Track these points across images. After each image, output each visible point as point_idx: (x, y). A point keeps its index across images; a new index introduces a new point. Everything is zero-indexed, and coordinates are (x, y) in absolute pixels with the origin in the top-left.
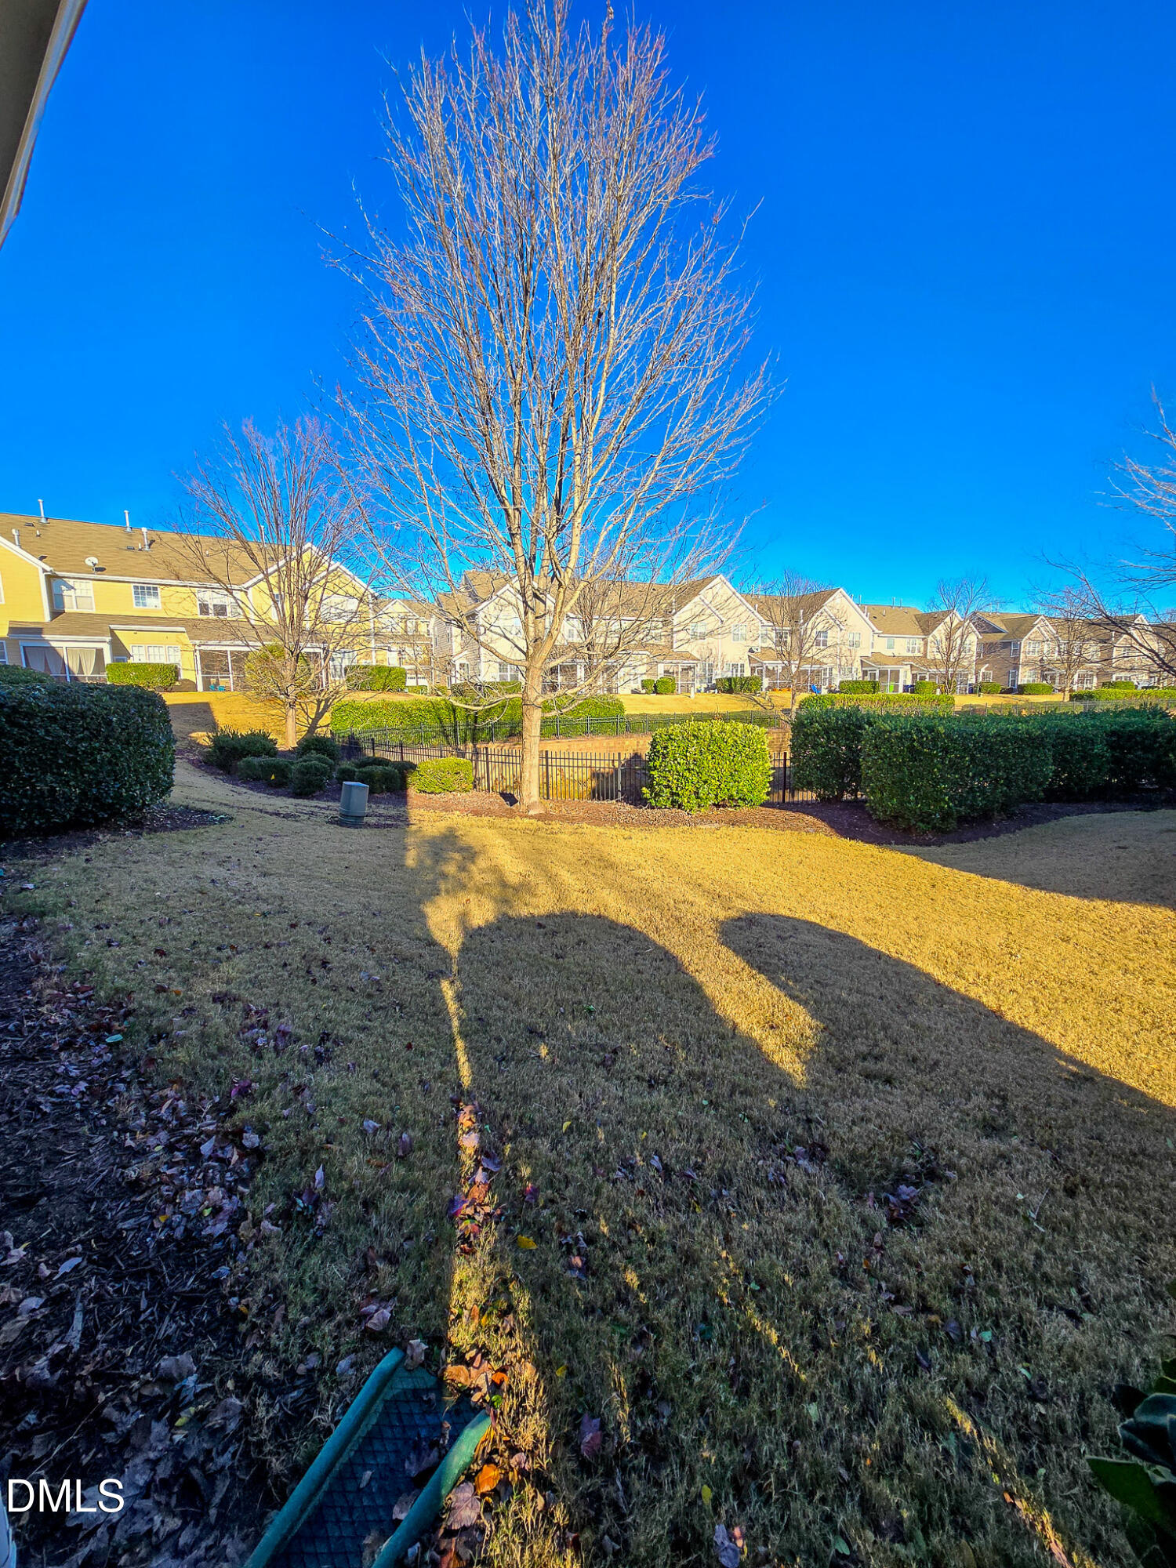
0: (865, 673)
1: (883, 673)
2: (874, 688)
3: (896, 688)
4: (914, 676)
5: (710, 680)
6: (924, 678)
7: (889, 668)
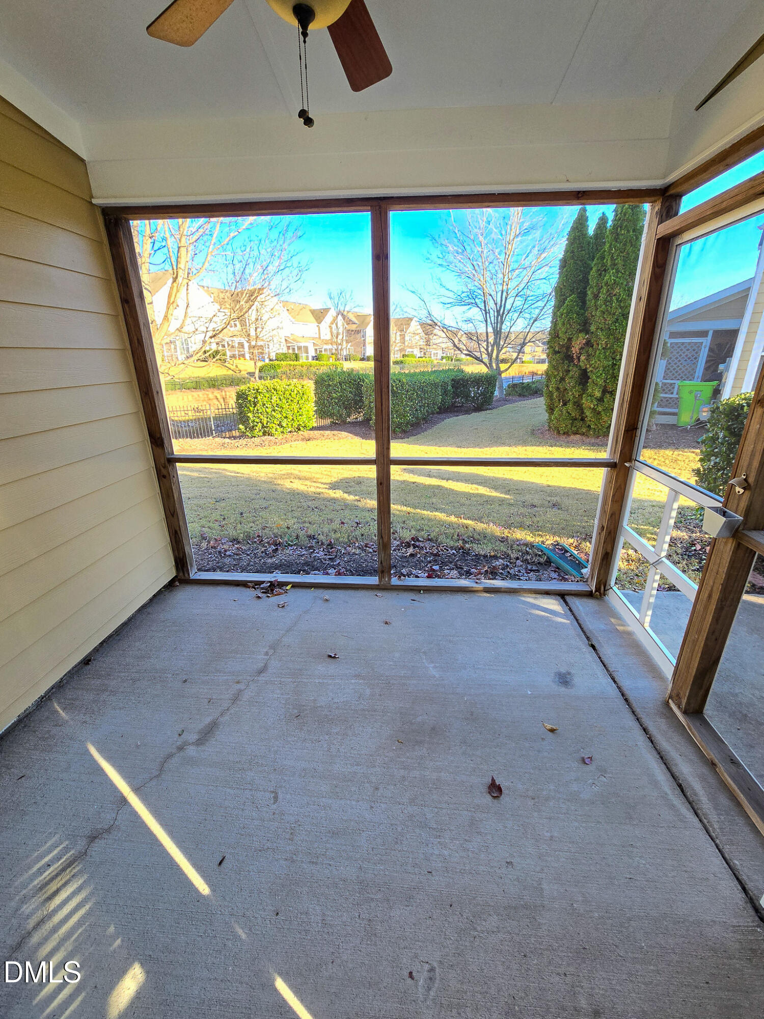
0: (288, 348)
1: (299, 348)
2: (296, 357)
3: (307, 358)
4: (316, 350)
5: (188, 351)
6: (321, 351)
7: (302, 344)
